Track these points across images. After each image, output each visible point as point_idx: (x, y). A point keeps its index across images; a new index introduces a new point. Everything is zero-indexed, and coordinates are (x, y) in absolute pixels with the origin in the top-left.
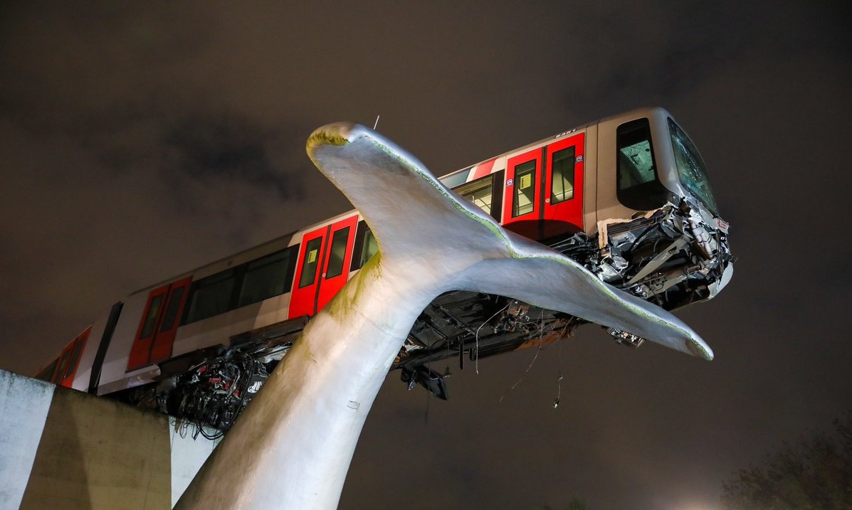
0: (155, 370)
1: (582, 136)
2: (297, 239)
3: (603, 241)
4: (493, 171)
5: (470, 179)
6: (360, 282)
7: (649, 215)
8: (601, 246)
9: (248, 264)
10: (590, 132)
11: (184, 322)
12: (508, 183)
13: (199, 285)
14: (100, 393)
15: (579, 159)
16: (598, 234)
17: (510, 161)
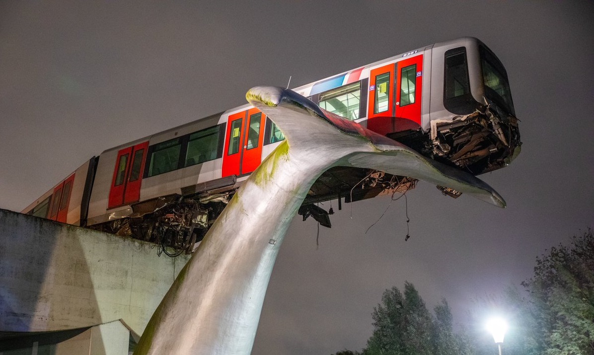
0: (128, 209)
1: (421, 57)
2: (224, 119)
3: (433, 135)
4: (361, 79)
5: (345, 83)
6: (274, 163)
7: (464, 118)
8: (432, 138)
9: (189, 135)
10: (426, 54)
11: (146, 176)
12: (370, 88)
13: (154, 148)
14: (89, 224)
15: (419, 74)
16: (430, 129)
17: (372, 71)
